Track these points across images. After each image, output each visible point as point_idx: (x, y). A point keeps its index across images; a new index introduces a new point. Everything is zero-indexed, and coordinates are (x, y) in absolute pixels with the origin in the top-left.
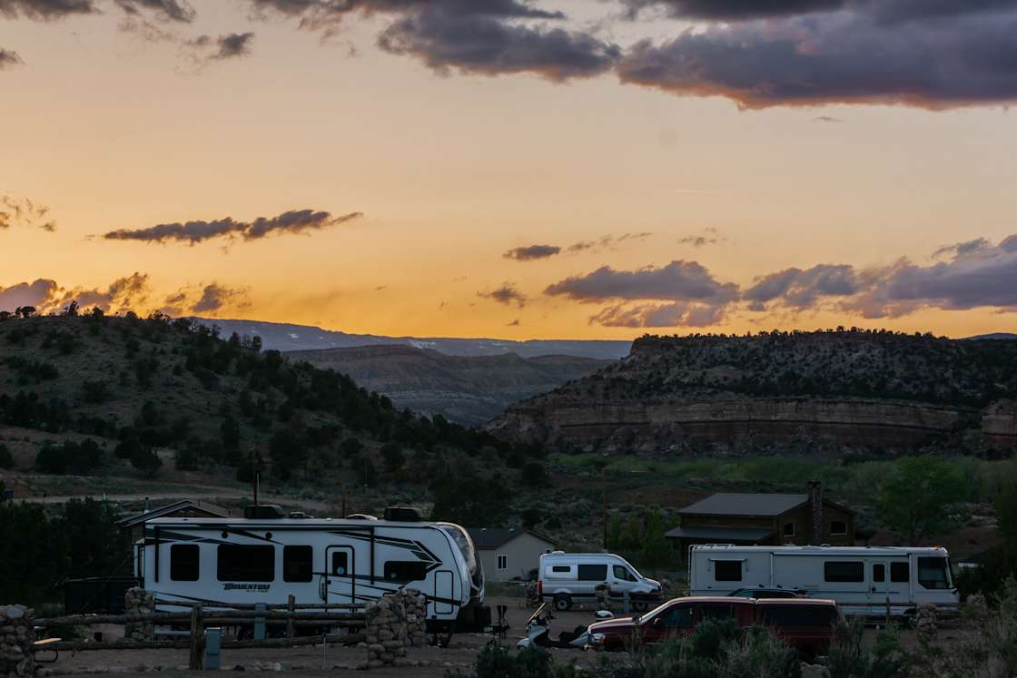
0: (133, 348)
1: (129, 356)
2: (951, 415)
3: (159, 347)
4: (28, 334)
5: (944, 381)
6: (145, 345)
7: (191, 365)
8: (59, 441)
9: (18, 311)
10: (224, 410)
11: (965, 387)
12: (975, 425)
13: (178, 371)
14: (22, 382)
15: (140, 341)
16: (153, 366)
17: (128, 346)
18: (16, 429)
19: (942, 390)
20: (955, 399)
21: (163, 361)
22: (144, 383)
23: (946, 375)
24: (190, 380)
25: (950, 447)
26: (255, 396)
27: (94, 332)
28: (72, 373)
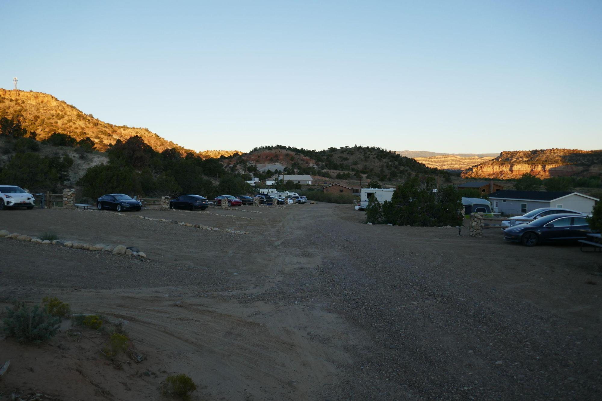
0: (366, 153)
1: (365, 155)
2: (581, 168)
3: (371, 153)
4: (345, 151)
5: (580, 160)
6: (369, 153)
7: (377, 157)
8: (341, 172)
9: (345, 147)
10: (382, 166)
11: (586, 162)
12: (587, 170)
13: (374, 158)
14: (342, 161)
15: (367, 152)
16: (369, 157)
17: (364, 153)
18: (335, 170)
19: (579, 162)
20: (582, 164)
21: (371, 156)
22: (366, 160)
23: (581, 159)
24: (376, 160)
25: (580, 176)
26: (390, 163)
27: (358, 150)
28: (352, 159)
